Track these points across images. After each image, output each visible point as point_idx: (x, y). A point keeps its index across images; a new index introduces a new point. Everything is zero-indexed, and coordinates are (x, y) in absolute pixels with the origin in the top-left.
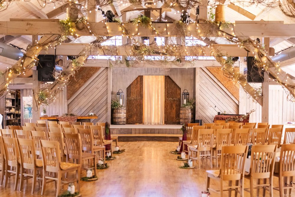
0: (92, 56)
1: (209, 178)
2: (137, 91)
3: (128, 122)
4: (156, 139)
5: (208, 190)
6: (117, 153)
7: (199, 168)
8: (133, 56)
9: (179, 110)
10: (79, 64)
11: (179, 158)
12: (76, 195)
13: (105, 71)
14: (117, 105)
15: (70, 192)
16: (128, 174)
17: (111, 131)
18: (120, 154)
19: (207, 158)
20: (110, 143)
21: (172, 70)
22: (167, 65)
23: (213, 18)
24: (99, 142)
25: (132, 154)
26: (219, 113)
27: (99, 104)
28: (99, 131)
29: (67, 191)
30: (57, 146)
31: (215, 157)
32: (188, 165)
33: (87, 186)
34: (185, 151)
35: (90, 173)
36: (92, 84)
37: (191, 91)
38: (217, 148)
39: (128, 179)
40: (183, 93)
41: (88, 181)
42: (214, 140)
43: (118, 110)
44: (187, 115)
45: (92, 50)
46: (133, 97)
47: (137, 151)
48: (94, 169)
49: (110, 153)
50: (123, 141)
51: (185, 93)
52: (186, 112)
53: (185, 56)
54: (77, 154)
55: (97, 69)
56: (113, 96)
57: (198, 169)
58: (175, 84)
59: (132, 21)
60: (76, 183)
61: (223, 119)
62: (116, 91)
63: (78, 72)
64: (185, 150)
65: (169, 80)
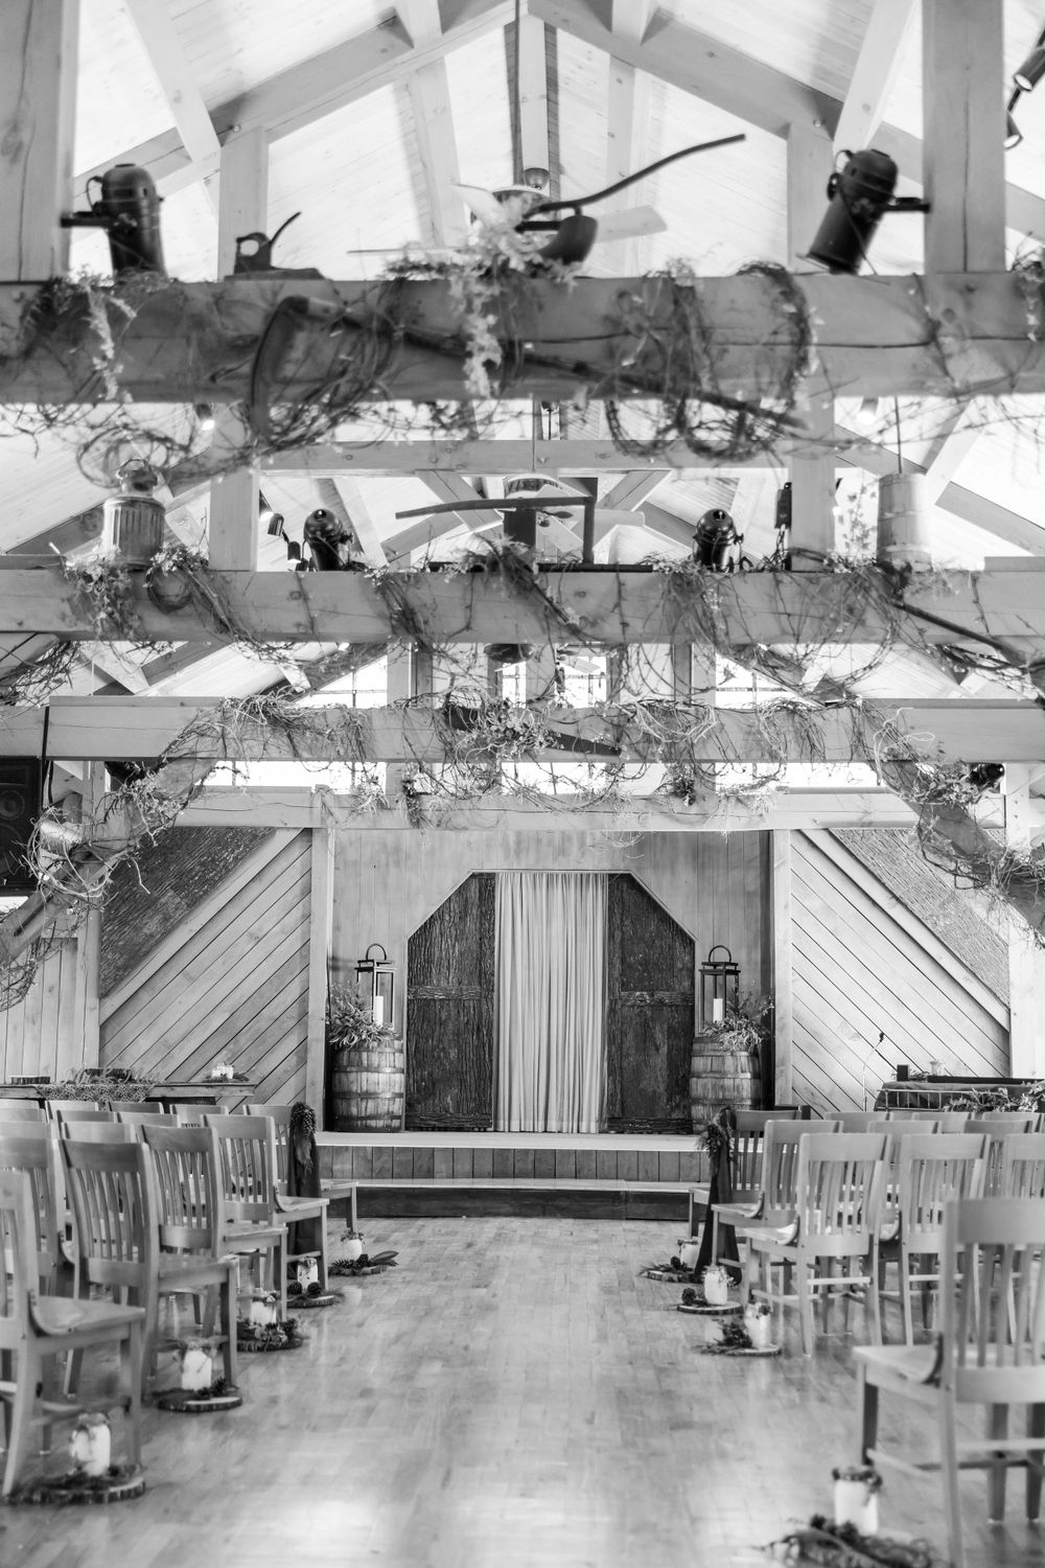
0: (234, 760)
1: (871, 1393)
2: (461, 954)
3: (413, 1121)
4: (564, 1203)
5: (867, 1461)
6: (354, 1274)
7: (809, 1356)
8: (445, 762)
9: (688, 1054)
10: (160, 804)
11: (694, 1302)
12: (113, 1484)
13: (296, 851)
14: (356, 1029)
15: (85, 1463)
16: (410, 1377)
17: (324, 1160)
18: (369, 1279)
19: (847, 1296)
20: (316, 1214)
21: (646, 843)
22: (622, 815)
23: (865, 546)
24: (257, 1206)
25: (436, 1280)
26: (902, 1072)
27: (263, 1023)
28: (256, 1143)
29: (66, 1458)
30: (20, 1200)
31: (896, 1294)
32: (742, 1336)
33: (180, 1438)
34: (722, 1261)
35: (198, 1369)
36: (231, 913)
37: (749, 954)
38: (905, 1239)
39: (410, 1401)
40: (709, 964)
41: (189, 1411)
42: (884, 1206)
43: (365, 1055)
44: (728, 1082)
45: (232, 731)
46: (444, 984)
47: (463, 1264)
48: (223, 1348)
49: (314, 1269)
50: (385, 1213)
51: (715, 965)
52: (724, 1063)
53: (713, 762)
54: (130, 1258)
55: (255, 836)
56: (336, 981)
57: (800, 1360)
58: (666, 919)
59: (442, 564)
60: (118, 1412)
61: (925, 1103)
62: (352, 954)
63: (155, 844)
64: (724, 1257)
65: (630, 897)
